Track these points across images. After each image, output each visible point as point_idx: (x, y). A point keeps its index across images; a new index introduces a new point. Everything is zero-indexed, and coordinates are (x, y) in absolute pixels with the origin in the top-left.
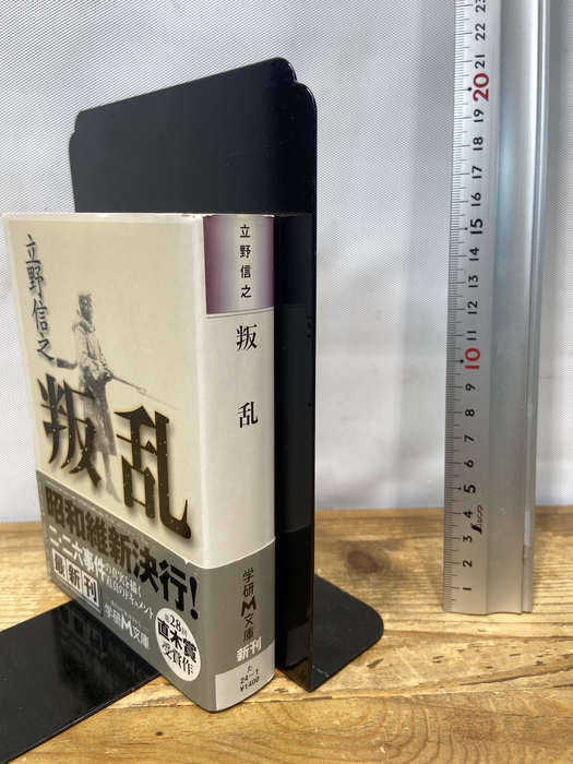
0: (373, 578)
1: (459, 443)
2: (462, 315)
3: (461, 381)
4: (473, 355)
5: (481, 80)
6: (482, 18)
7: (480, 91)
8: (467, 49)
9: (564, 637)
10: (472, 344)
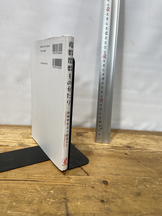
0: (80, 137)
1: (99, 114)
2: (100, 93)
3: (100, 104)
4: (102, 100)
5: (105, 55)
6: (106, 45)
7: (105, 57)
8: (103, 50)
10: (102, 98)
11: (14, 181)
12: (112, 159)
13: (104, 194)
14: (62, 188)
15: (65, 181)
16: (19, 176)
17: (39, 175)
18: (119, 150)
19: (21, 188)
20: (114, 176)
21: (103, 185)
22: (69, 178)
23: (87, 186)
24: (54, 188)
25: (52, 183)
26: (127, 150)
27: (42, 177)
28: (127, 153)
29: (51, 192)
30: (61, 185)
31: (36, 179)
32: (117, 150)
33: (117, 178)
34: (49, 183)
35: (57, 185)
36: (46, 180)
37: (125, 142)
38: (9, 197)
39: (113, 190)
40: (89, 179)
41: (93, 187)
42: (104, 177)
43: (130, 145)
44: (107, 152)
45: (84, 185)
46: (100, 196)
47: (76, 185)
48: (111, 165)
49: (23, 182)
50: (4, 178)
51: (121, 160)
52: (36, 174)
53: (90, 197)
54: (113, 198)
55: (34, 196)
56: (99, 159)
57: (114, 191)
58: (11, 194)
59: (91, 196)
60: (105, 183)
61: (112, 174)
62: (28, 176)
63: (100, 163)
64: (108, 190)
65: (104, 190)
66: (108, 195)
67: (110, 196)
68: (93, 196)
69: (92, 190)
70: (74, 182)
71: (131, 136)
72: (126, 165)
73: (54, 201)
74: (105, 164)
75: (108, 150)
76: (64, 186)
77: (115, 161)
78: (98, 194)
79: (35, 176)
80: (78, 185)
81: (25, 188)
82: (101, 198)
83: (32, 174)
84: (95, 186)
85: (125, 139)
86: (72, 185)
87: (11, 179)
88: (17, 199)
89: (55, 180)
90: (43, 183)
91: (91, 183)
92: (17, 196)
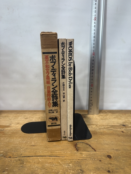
11: (42, 157)
12: (112, 137)
13: (109, 166)
14: (77, 162)
15: (79, 156)
16: (45, 153)
17: (59, 152)
18: (117, 129)
19: (48, 162)
20: (116, 151)
21: (108, 159)
22: (81, 153)
23: (96, 160)
24: (71, 161)
25: (70, 158)
26: (123, 128)
27: (61, 153)
28: (123, 131)
29: (70, 165)
30: (76, 159)
31: (58, 154)
32: (115, 129)
33: (117, 153)
34: (68, 158)
35: (74, 159)
36: (65, 155)
37: (121, 121)
38: (41, 169)
39: (116, 162)
40: (97, 154)
41: (100, 161)
42: (108, 152)
43: (125, 124)
44: (107, 130)
45: (93, 159)
46: (107, 168)
47: (87, 159)
48: (112, 142)
49: (49, 157)
50: (35, 154)
51: (119, 137)
52: (57, 151)
53: (99, 169)
54: (116, 169)
55: (58, 168)
56: (102, 137)
57: (117, 164)
58: (42, 167)
59: (99, 167)
60: (109, 157)
61: (113, 149)
62: (51, 153)
63: (103, 141)
64: (112, 163)
65: (109, 162)
66: (113, 166)
67: (115, 167)
68: (101, 167)
69: (100, 163)
70: (85, 157)
71: (124, 115)
72: (124, 142)
73: (73, 172)
74: (107, 141)
75: (108, 129)
76: (79, 160)
77: (115, 138)
78: (105, 166)
79: (56, 153)
80: (89, 159)
81: (51, 162)
82: (107, 169)
83: (54, 151)
84: (102, 160)
85: (120, 119)
86: (85, 159)
87: (40, 155)
88: (47, 171)
89: (71, 155)
90: (63, 158)
91: (99, 157)
92: (46, 168)
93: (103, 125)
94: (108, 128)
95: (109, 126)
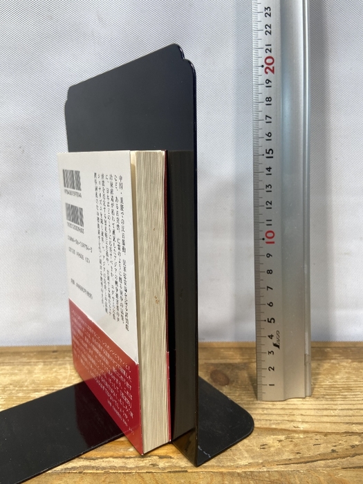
0: (226, 389)
9: (352, 432)
93: (326, 434)
94: (354, 451)
95: (356, 441)
